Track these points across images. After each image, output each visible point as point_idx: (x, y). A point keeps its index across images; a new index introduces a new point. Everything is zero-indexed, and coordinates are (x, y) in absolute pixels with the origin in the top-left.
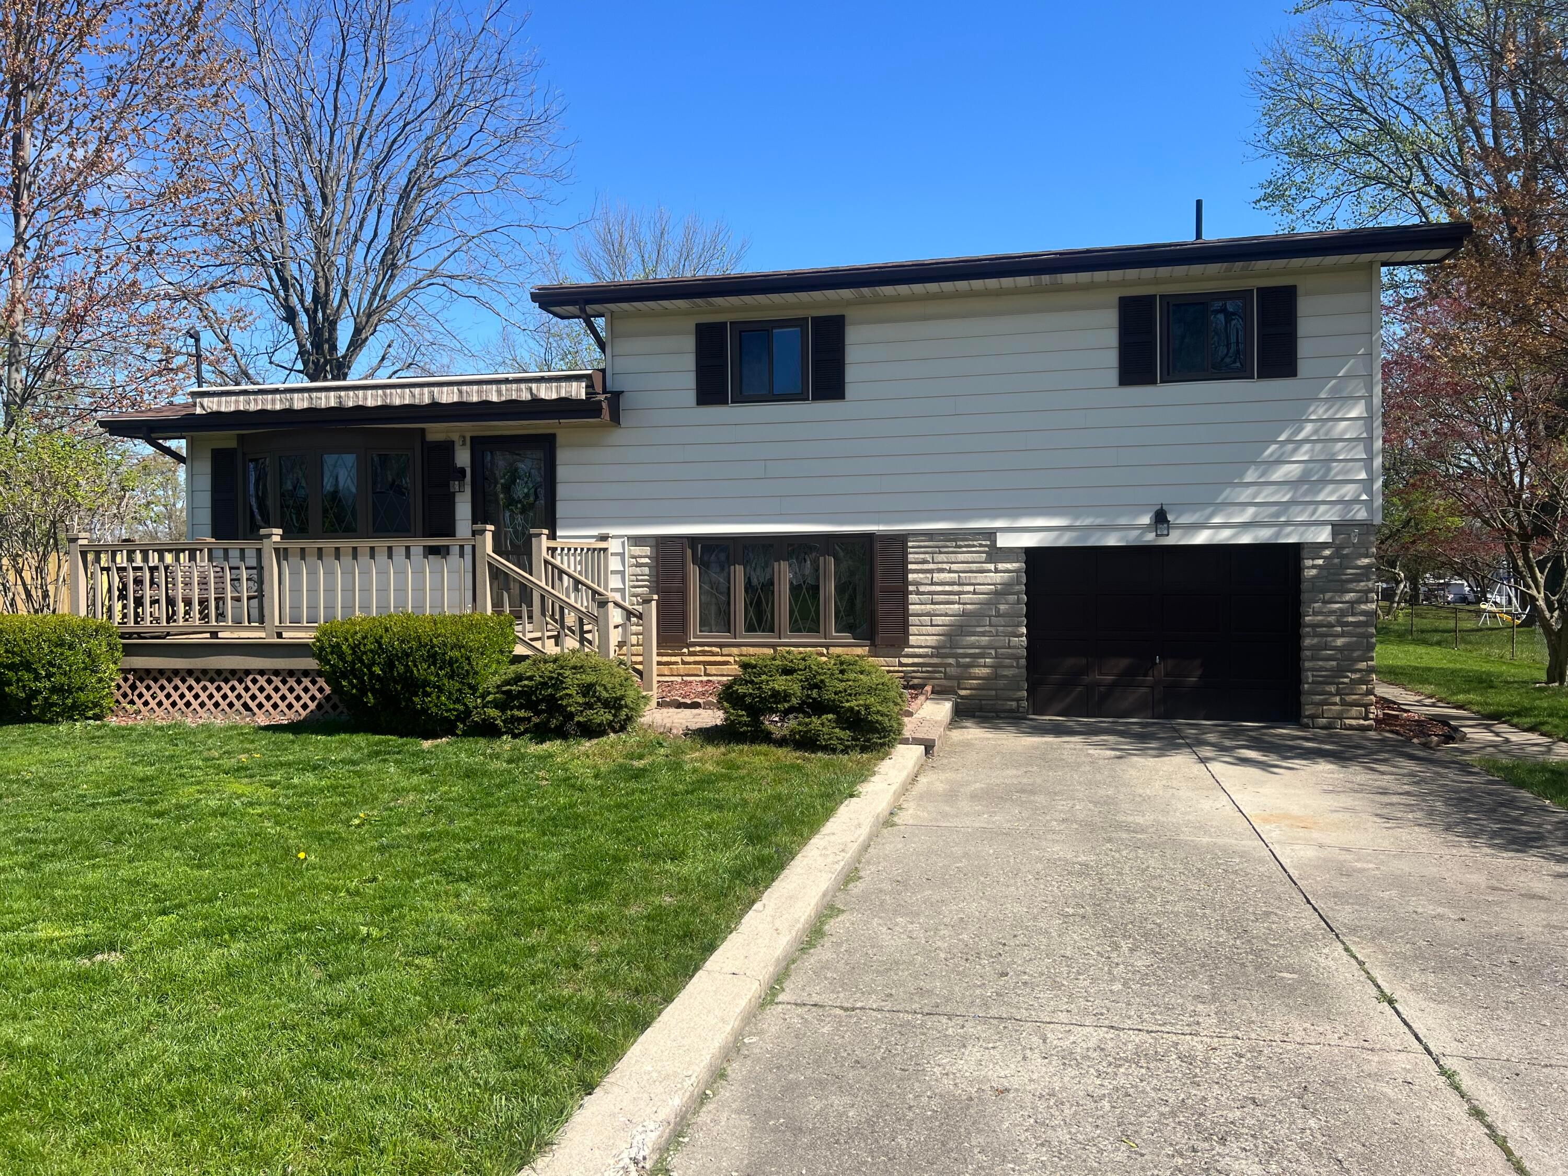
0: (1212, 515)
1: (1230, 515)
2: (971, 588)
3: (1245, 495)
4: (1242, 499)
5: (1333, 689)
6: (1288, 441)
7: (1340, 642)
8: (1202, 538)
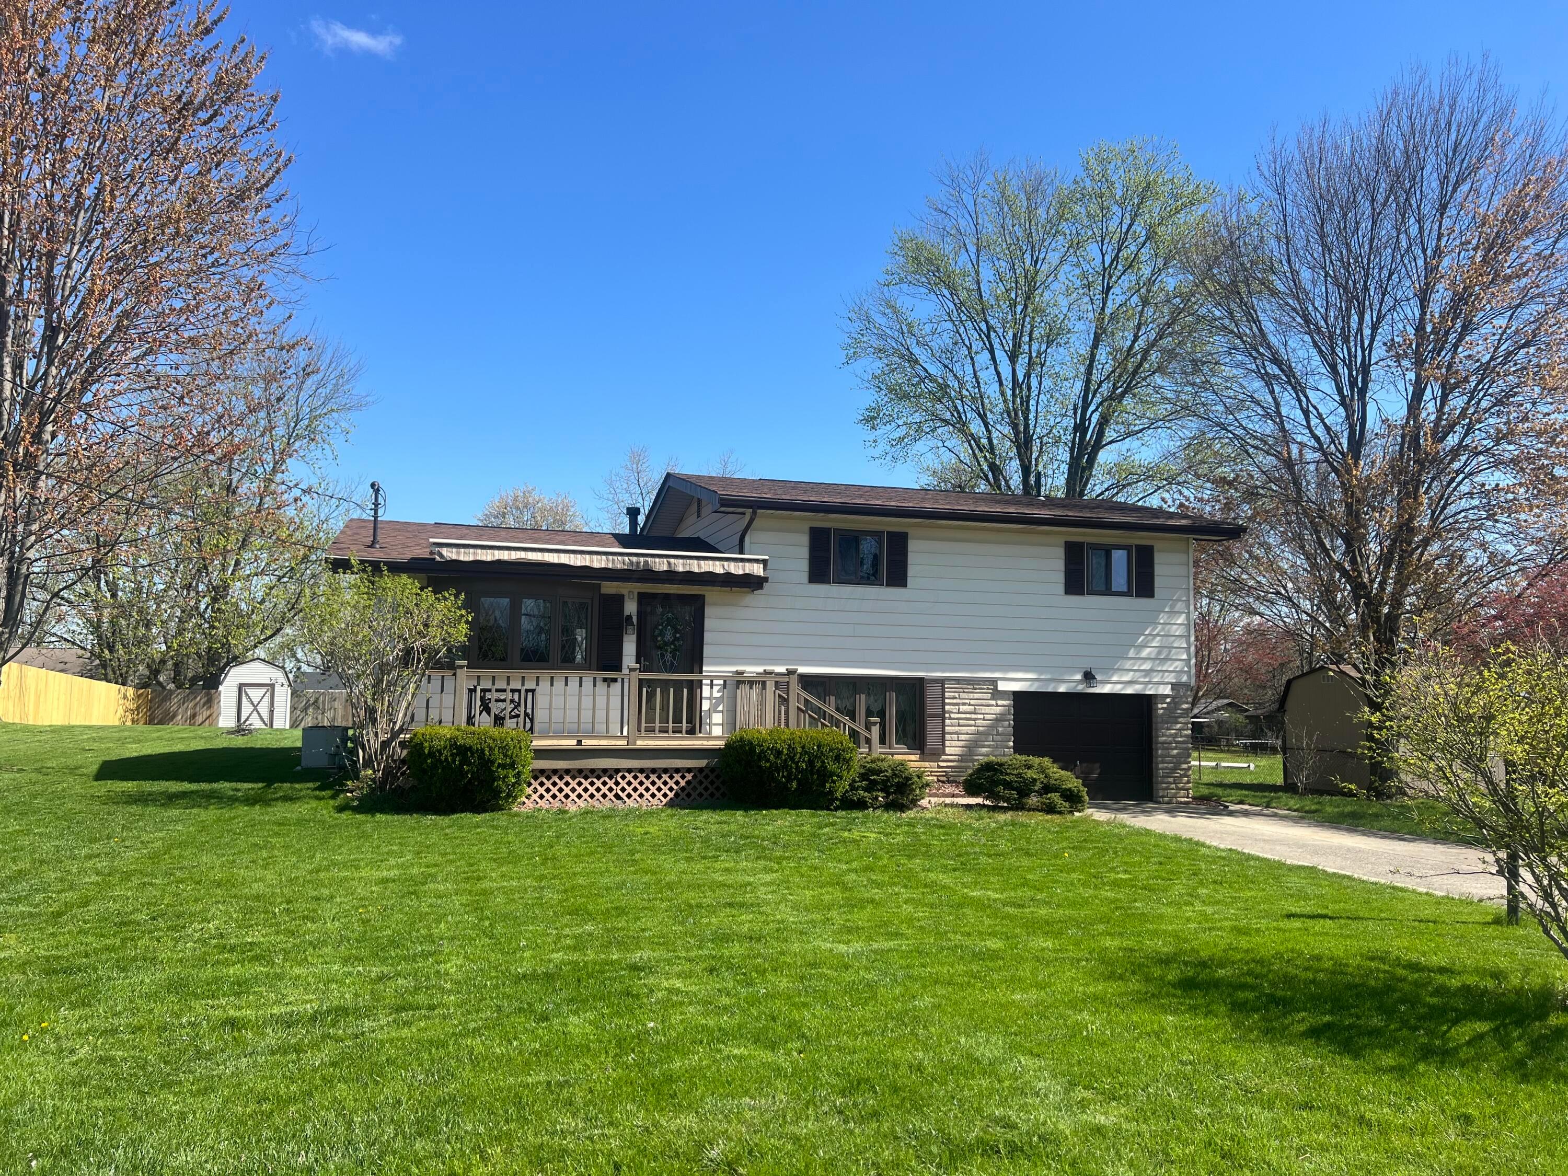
0: (1112, 675)
1: (1121, 676)
2: (981, 716)
3: (1128, 664)
4: (1127, 667)
5: (1171, 780)
6: (1150, 635)
7: (1175, 752)
8: (1107, 689)
